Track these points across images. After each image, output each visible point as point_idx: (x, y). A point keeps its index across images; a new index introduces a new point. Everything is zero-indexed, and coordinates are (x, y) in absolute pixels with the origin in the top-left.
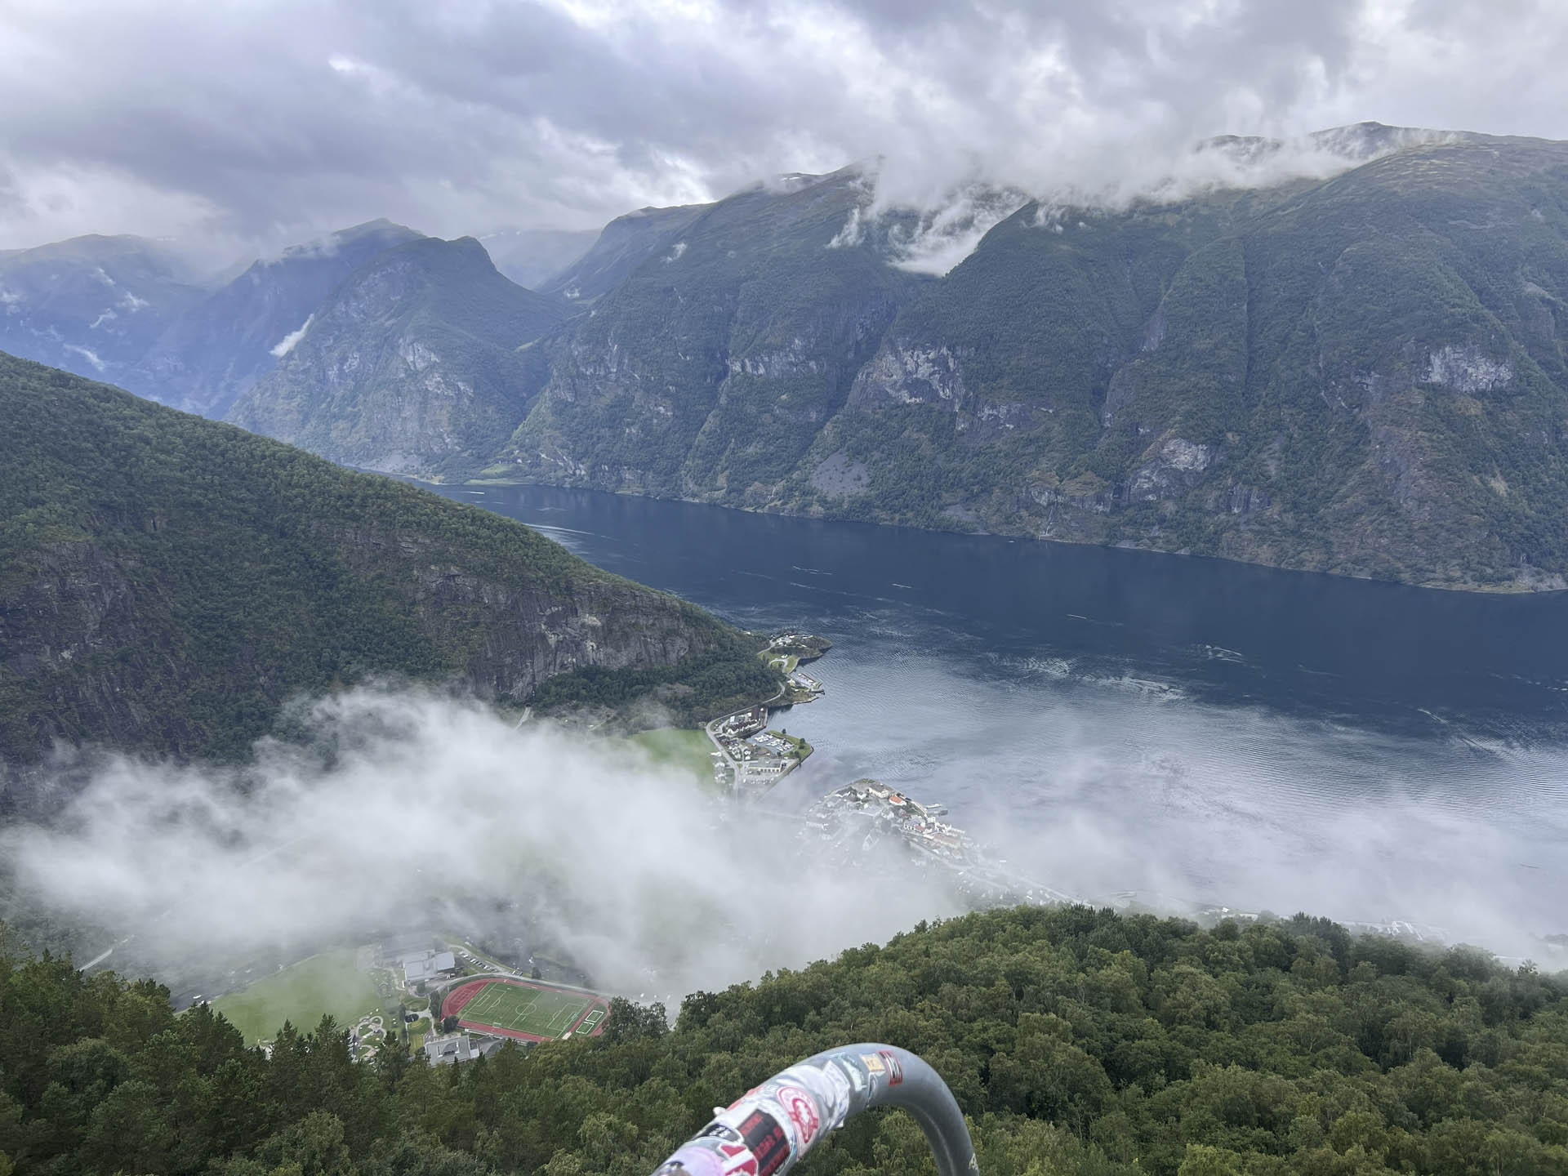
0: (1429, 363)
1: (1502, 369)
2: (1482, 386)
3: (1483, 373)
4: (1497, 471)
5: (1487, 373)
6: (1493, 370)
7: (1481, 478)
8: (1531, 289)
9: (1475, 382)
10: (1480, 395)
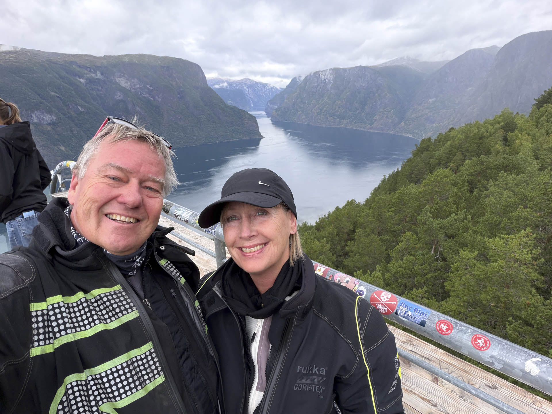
0: (32, 116)
1: (53, 116)
2: (49, 122)
3: (48, 118)
4: (61, 144)
5: (49, 118)
6: (50, 117)
7: (57, 147)
8: (53, 94)
9: (46, 121)
10: (49, 124)
